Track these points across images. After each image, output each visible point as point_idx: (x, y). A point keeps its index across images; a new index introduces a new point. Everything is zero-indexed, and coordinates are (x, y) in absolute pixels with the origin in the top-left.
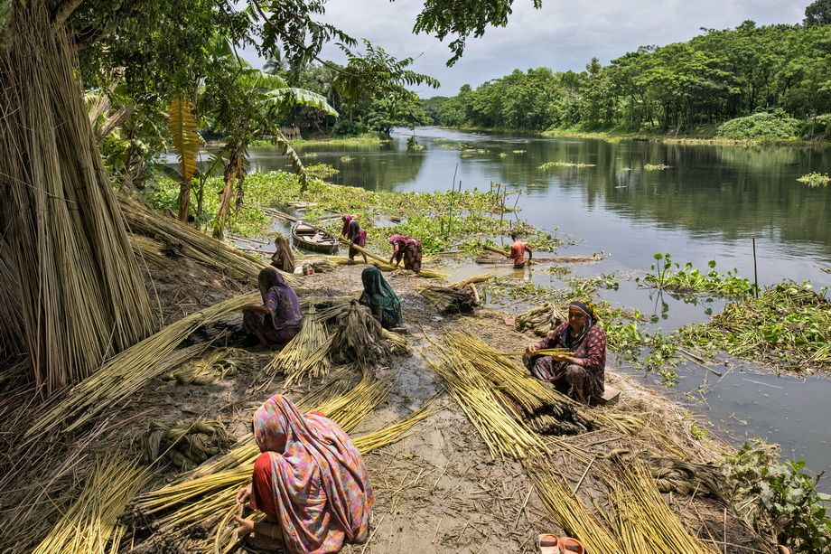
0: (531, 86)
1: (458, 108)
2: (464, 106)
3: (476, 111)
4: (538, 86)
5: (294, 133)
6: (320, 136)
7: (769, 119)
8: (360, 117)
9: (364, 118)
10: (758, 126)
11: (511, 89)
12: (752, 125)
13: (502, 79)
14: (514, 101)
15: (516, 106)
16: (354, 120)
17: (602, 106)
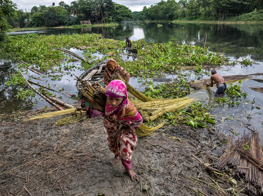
0: (168, 5)
1: (142, 14)
2: (145, 13)
3: (149, 15)
4: (170, 5)
5: (88, 23)
6: (97, 23)
7: (258, 14)
8: (111, 16)
9: (112, 17)
10: (254, 16)
11: (161, 7)
12: (251, 16)
13: (158, 3)
14: (162, 11)
15: (164, 12)
16: (108, 18)
17: (194, 11)
